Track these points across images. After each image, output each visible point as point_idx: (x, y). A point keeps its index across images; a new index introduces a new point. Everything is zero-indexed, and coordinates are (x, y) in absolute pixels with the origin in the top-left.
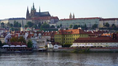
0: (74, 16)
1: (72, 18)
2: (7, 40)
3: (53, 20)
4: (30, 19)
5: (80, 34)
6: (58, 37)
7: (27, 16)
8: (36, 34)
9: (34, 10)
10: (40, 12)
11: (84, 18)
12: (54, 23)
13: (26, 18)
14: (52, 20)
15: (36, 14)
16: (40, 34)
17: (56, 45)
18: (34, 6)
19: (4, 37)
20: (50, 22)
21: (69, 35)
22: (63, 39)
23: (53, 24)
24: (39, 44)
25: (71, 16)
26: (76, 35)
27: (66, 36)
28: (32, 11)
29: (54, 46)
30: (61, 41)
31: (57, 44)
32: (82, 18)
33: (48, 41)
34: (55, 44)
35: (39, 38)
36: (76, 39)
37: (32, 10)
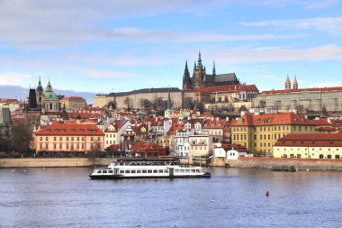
0: (296, 85)
1: (292, 88)
2: (123, 138)
3: (245, 93)
4: (191, 91)
5: (291, 125)
6: (240, 132)
7: (184, 84)
8: (188, 125)
9: (200, 69)
10: (214, 74)
11: (322, 89)
12: (246, 101)
13: (181, 88)
14: (242, 93)
15: (204, 79)
16: (198, 125)
17: (232, 151)
18: (200, 61)
19: (116, 131)
20: (238, 97)
21: (267, 128)
22: (253, 138)
23: (243, 104)
24: (194, 148)
25: (288, 84)
26: (282, 127)
27: (258, 129)
28: (197, 73)
29: (229, 152)
30: (247, 140)
31: (235, 149)
32: (317, 89)
33: (215, 140)
34: (231, 149)
35: (195, 133)
36: (282, 136)
37: (195, 70)
